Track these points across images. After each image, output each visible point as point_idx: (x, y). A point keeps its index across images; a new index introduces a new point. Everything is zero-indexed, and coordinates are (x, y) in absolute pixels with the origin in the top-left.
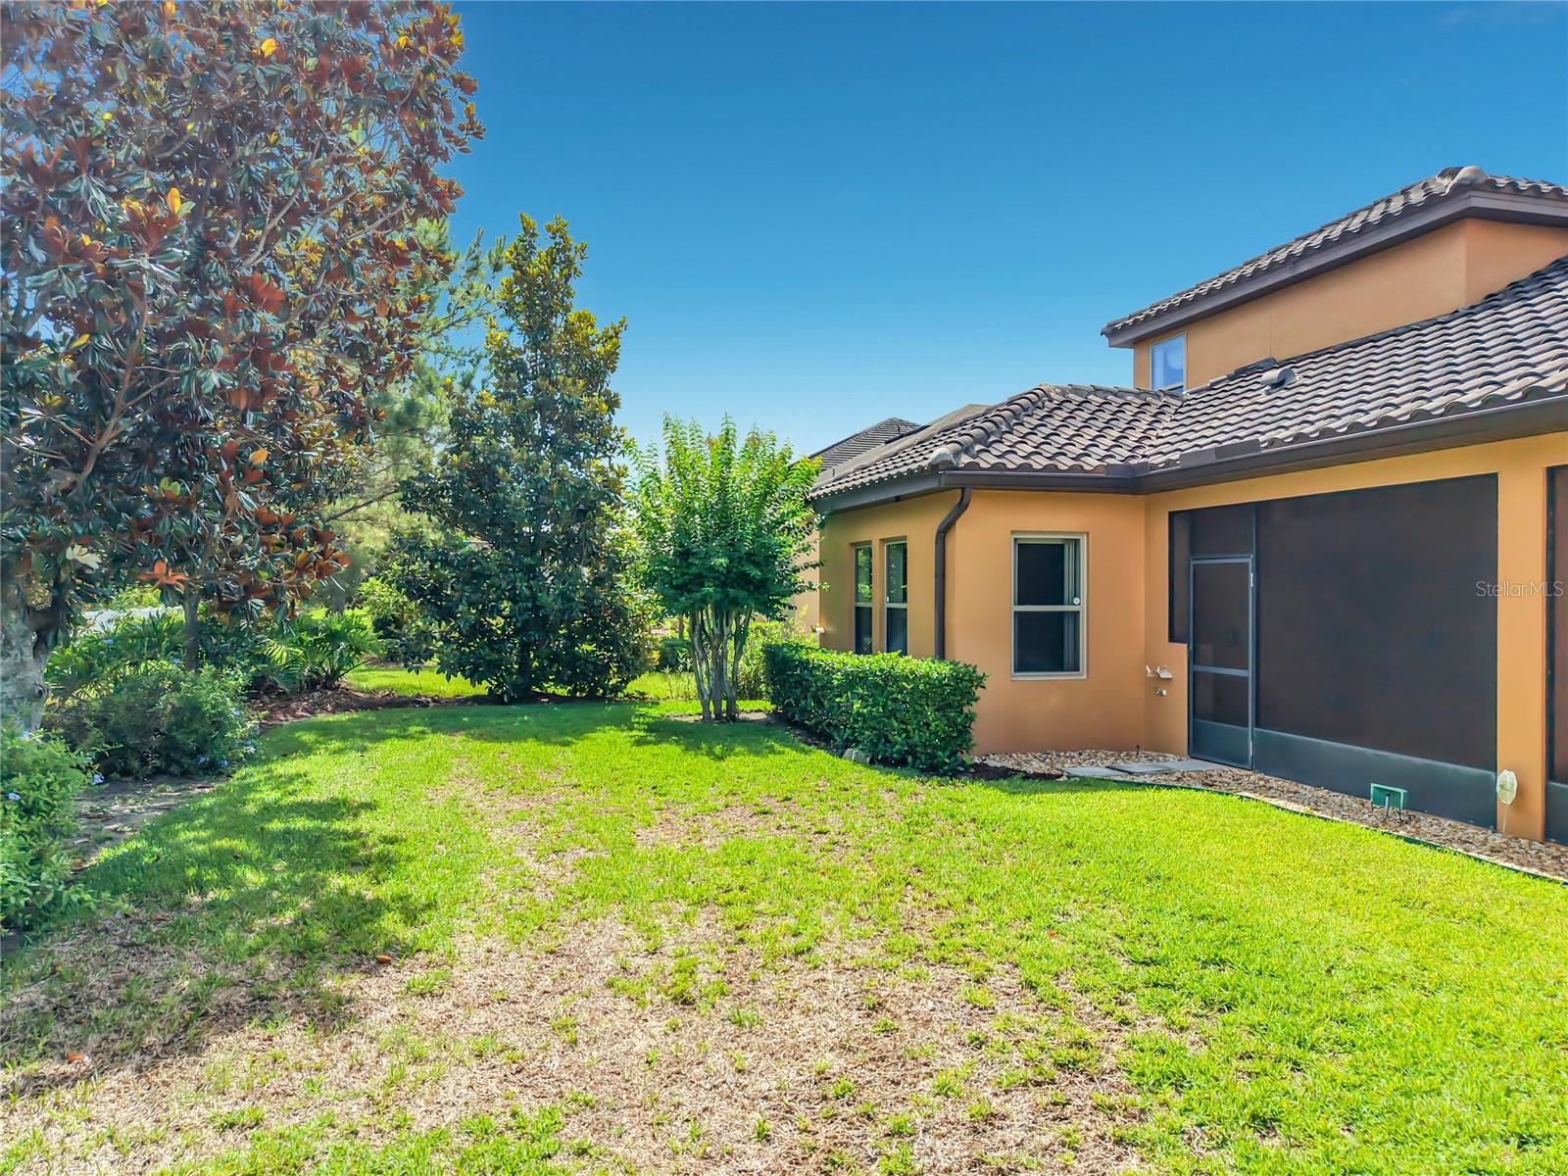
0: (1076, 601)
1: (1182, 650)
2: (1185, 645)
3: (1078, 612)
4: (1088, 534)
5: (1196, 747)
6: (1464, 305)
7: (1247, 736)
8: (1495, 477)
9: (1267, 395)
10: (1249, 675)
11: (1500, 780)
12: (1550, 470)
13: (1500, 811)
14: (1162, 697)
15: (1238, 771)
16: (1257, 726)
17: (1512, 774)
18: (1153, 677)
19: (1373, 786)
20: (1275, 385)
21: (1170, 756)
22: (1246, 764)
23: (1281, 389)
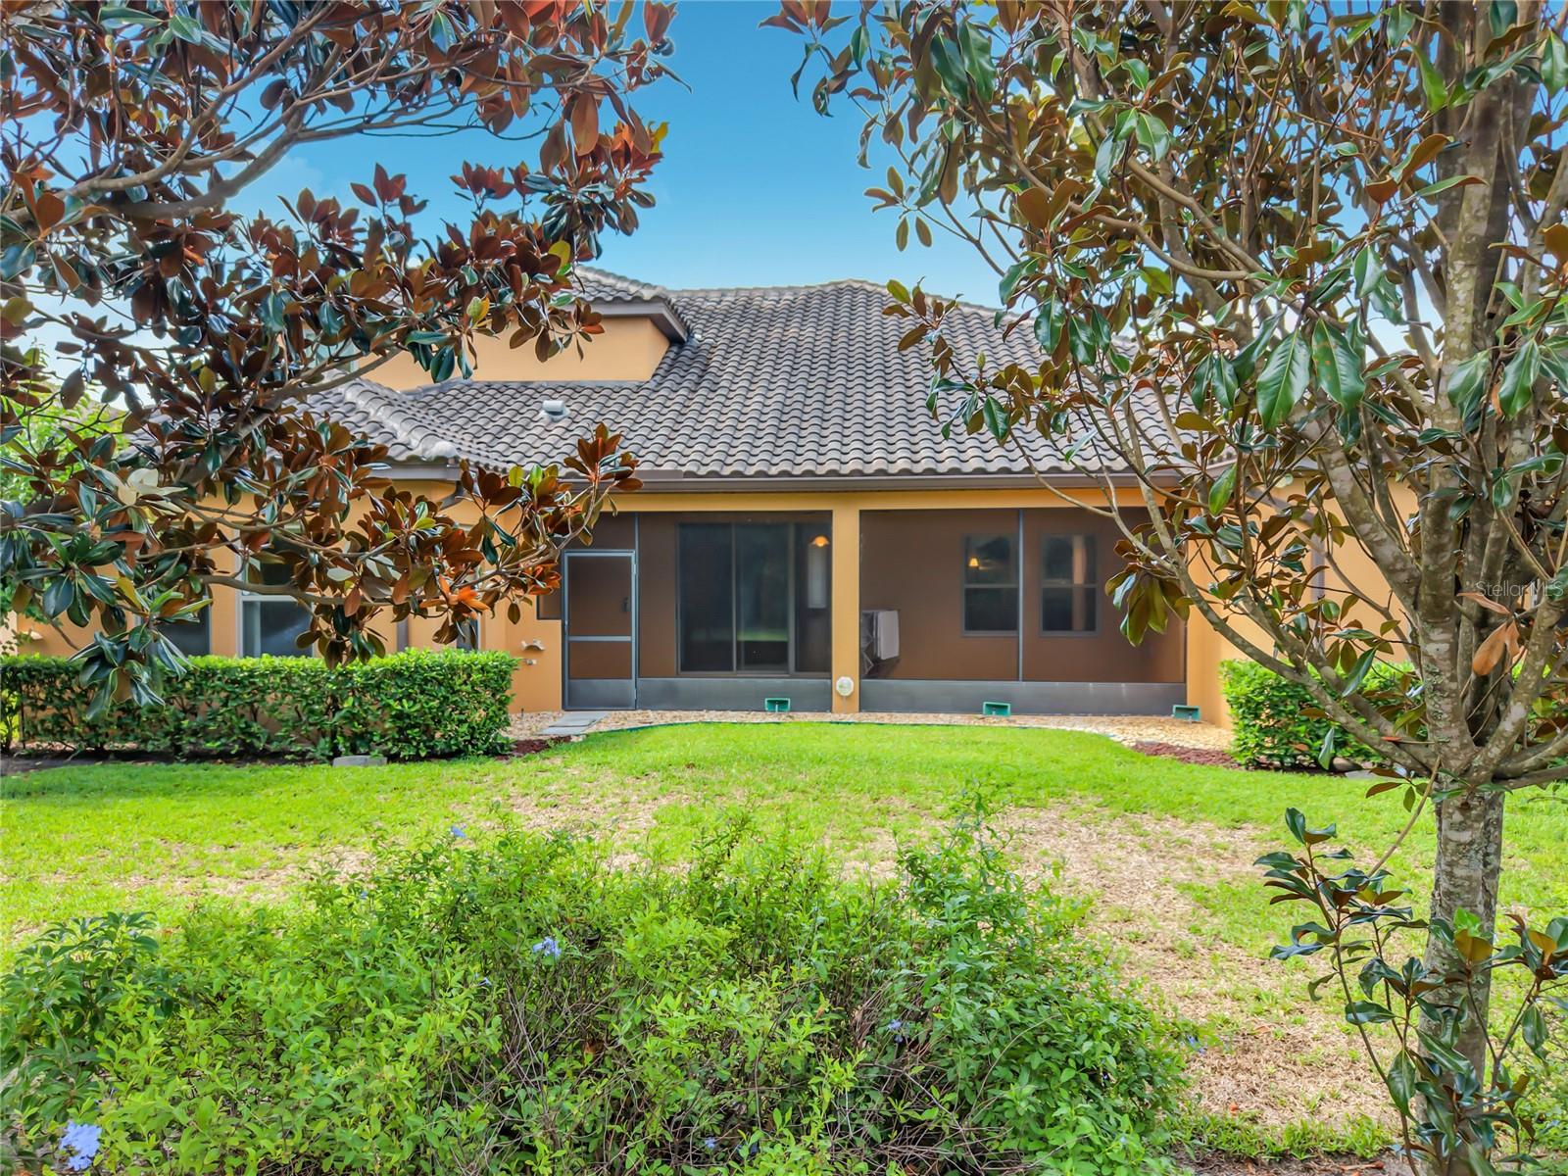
1: (556, 626)
2: (560, 621)
5: (572, 701)
6: (649, 378)
7: (630, 685)
8: (830, 513)
9: (553, 421)
10: (632, 638)
11: (838, 683)
12: (861, 512)
13: (835, 700)
14: (531, 666)
15: (630, 712)
16: (639, 677)
17: (848, 679)
18: (524, 651)
19: (766, 700)
20: (553, 413)
21: (549, 713)
22: (629, 706)
23: (563, 417)
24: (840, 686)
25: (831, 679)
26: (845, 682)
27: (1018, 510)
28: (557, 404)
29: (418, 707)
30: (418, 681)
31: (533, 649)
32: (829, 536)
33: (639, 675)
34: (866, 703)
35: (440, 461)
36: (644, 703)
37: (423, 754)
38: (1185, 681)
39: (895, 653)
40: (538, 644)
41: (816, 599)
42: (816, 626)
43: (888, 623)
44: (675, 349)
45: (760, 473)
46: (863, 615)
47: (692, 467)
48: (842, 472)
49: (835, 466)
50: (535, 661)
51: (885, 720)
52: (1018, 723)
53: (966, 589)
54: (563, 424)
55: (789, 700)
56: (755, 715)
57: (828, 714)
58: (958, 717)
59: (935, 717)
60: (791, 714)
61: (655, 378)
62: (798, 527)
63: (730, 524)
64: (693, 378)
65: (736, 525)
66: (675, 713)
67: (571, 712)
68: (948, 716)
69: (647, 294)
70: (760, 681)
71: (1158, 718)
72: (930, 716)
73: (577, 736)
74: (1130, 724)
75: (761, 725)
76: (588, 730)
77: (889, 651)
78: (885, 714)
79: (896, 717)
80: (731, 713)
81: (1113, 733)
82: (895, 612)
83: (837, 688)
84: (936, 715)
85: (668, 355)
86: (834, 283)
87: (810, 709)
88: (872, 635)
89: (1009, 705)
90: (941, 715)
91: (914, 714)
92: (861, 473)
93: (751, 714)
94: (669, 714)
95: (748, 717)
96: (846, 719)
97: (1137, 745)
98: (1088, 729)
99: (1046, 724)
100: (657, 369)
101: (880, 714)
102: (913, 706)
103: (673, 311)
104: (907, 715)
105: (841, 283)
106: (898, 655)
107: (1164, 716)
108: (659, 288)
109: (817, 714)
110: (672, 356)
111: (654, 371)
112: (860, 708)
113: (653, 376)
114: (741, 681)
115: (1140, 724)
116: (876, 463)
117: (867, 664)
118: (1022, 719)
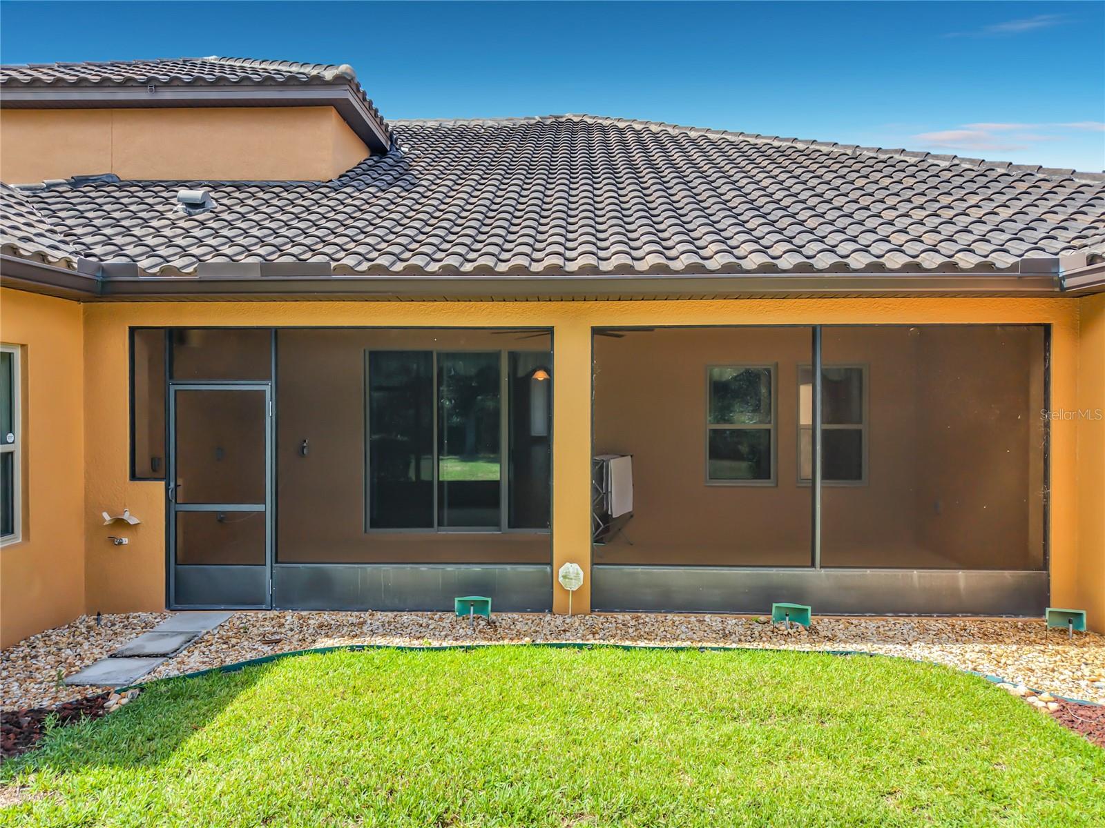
0: (10, 437)
1: (157, 489)
2: (163, 483)
3: (12, 453)
4: (23, 346)
5: (179, 597)
6: (334, 177)
7: (265, 575)
8: (550, 331)
9: (189, 214)
10: (267, 508)
11: (562, 571)
12: (597, 331)
13: (558, 597)
14: (121, 546)
15: (260, 615)
16: (277, 562)
17: (576, 566)
18: (106, 525)
19: (457, 599)
20: (193, 205)
21: (143, 615)
22: (262, 604)
23: (204, 211)
24: (565, 577)
25: (550, 563)
26: (572, 573)
27: (814, 327)
28: (197, 194)
31: (119, 523)
32: (549, 370)
33: (276, 559)
34: (602, 600)
36: (284, 599)
39: (629, 508)
40: (126, 516)
41: (538, 428)
42: (538, 452)
43: (620, 468)
44: (375, 158)
45: (448, 270)
46: (594, 463)
47: (350, 261)
48: (567, 269)
49: (558, 261)
50: (125, 541)
51: (631, 630)
52: (822, 634)
53: (710, 430)
54: (200, 217)
55: (489, 600)
56: (441, 619)
57: (548, 617)
58: (731, 621)
59: (699, 621)
60: (493, 616)
61: (342, 179)
62: (514, 357)
63: (431, 353)
64: (386, 179)
65: (439, 355)
66: (326, 617)
67: (178, 613)
68: (718, 618)
69: (329, 75)
70: (450, 568)
71: (1011, 620)
72: (693, 619)
73: (125, 690)
74: (985, 636)
75: (441, 654)
76: (161, 668)
77: (620, 504)
78: (628, 617)
79: (645, 623)
80: (406, 617)
81: (987, 668)
82: (627, 460)
83: (561, 579)
84: (700, 617)
85: (366, 162)
86: (555, 117)
87: (521, 609)
88: (602, 489)
89: (809, 608)
90: (707, 617)
91: (670, 616)
92: (595, 270)
93: (437, 617)
94: (315, 619)
95: (428, 625)
96: (572, 629)
97: (1063, 709)
98: (935, 653)
99: (863, 637)
100: (347, 172)
101: (620, 617)
102: (666, 603)
103: (378, 120)
104: (660, 617)
105: (562, 117)
106: (631, 510)
107: (1017, 615)
108: (343, 68)
109: (531, 616)
110: (370, 162)
111: (343, 172)
112: (592, 611)
113: (341, 176)
114: (423, 568)
115: (998, 638)
116: (616, 259)
117: (596, 526)
118: (825, 623)
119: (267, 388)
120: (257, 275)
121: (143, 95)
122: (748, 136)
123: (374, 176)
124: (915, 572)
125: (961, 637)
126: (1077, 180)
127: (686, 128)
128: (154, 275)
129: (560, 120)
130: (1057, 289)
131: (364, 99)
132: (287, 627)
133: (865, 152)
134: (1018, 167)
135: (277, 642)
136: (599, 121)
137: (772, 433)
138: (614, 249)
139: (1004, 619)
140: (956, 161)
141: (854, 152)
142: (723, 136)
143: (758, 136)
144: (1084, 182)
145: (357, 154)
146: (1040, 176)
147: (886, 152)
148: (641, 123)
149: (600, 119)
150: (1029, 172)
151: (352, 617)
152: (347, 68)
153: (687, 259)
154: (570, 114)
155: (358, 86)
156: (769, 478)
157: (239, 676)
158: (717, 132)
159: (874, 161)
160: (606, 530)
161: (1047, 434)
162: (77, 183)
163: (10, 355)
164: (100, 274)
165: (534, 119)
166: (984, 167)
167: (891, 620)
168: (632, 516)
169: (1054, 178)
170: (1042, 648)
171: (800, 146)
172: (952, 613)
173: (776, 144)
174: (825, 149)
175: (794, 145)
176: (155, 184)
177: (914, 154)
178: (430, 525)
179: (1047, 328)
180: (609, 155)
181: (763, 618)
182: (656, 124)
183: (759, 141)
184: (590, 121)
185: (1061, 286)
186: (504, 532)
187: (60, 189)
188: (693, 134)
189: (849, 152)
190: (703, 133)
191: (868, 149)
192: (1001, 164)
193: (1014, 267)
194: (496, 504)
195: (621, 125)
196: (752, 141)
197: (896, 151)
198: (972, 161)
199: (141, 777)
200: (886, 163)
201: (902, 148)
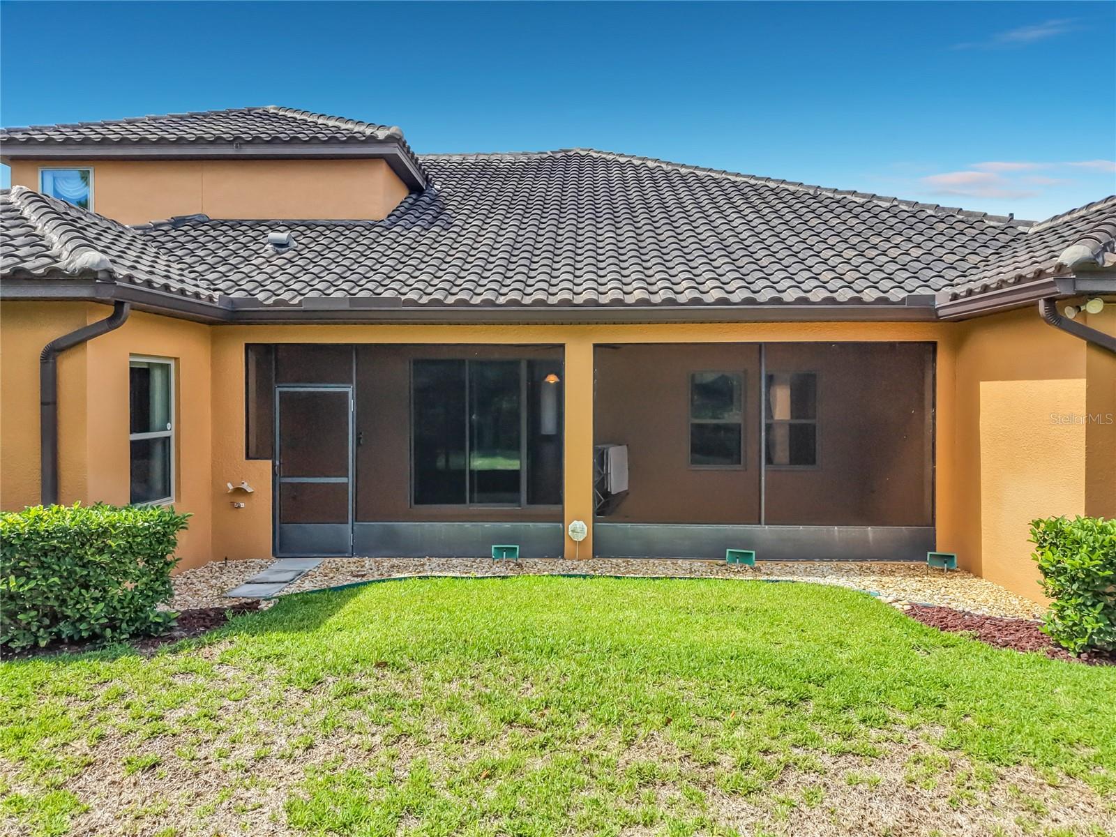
0: (168, 426)
1: (266, 466)
2: (271, 461)
3: (169, 438)
4: (177, 359)
5: (283, 548)
6: (384, 217)
7: (347, 531)
8: (562, 346)
9: (278, 253)
10: (349, 480)
11: (571, 527)
12: (596, 346)
13: (568, 546)
14: (240, 510)
15: (345, 560)
16: (356, 521)
17: (581, 523)
18: (231, 493)
19: (493, 547)
20: (279, 245)
21: (256, 560)
22: (346, 552)
23: (289, 250)
24: (573, 531)
25: (562, 521)
26: (579, 528)
27: (760, 344)
28: (282, 236)
29: (32, 584)
30: (33, 552)
31: (239, 491)
32: (560, 374)
33: (356, 519)
34: (601, 548)
35: (87, 275)
36: (361, 550)
37: (43, 644)
38: (933, 524)
39: (625, 488)
40: (245, 486)
41: (548, 426)
42: (548, 450)
43: (617, 456)
44: (414, 196)
45: (487, 302)
46: (595, 451)
47: (413, 296)
48: (575, 302)
49: (568, 295)
50: (242, 505)
51: (622, 569)
52: (764, 571)
53: (692, 425)
54: (287, 255)
55: (518, 547)
56: (481, 562)
57: (561, 561)
58: (697, 564)
59: (673, 563)
60: (520, 561)
61: (390, 218)
62: (531, 364)
63: (464, 361)
64: (427, 218)
65: (470, 362)
66: (395, 561)
67: (282, 560)
68: (687, 562)
69: (381, 135)
70: (487, 525)
71: (906, 564)
72: (669, 562)
73: (269, 599)
74: (882, 572)
75: (485, 581)
76: (286, 589)
77: (618, 483)
78: (620, 561)
79: (632, 565)
80: (455, 561)
81: (874, 588)
82: (625, 448)
83: (570, 533)
84: (674, 561)
85: (407, 200)
86: (564, 151)
87: (541, 556)
88: (603, 470)
89: (754, 552)
90: (680, 562)
91: (651, 561)
92: (596, 303)
93: (478, 560)
94: (387, 563)
95: (472, 566)
96: (579, 568)
97: (913, 609)
98: (842, 582)
99: (793, 573)
100: (394, 211)
101: (614, 561)
102: (650, 551)
103: (410, 155)
104: (644, 561)
105: (570, 151)
106: (626, 488)
107: (912, 560)
108: (393, 130)
109: (549, 560)
110: (411, 201)
111: (390, 212)
112: (594, 557)
113: (389, 216)
114: (467, 525)
115: (892, 573)
116: (611, 294)
117: (596, 499)
118: (766, 566)
119: (350, 390)
120: (346, 306)
121: (230, 151)
122: (730, 174)
123: (416, 215)
124: (836, 528)
125: (863, 572)
126: (987, 222)
127: (678, 165)
128: (268, 306)
129: (569, 154)
130: (934, 317)
131: (408, 152)
132: (368, 567)
133: (824, 193)
134: (943, 209)
135: (363, 576)
136: (603, 156)
137: (742, 426)
138: (610, 285)
139: (902, 562)
140: (895, 203)
141: (815, 192)
142: (709, 173)
143: (738, 175)
144: (992, 224)
145: (399, 194)
146: (960, 217)
147: (841, 193)
148: (640, 159)
149: (603, 153)
150: (951, 213)
151: (416, 561)
152: (397, 130)
153: (663, 294)
154: (577, 147)
155: (404, 143)
156: (740, 463)
157: (345, 592)
158: (704, 170)
159: (829, 201)
160: (606, 505)
161: (934, 424)
162: (177, 223)
163: (168, 366)
164: (230, 306)
165: (546, 153)
166: (917, 208)
167: (817, 564)
168: (628, 494)
169: (970, 219)
170: (920, 579)
171: (772, 185)
172: (863, 559)
173: (753, 182)
174: (792, 188)
175: (768, 184)
176: (241, 223)
177: (863, 196)
178: (464, 502)
179: (934, 344)
180: (610, 193)
181: (721, 562)
182: (652, 160)
183: (738, 179)
184: (595, 155)
185: (937, 314)
186: (524, 507)
187: (165, 228)
188: (683, 171)
189: (811, 192)
190: (691, 170)
191: (826, 190)
192: (930, 207)
193: (903, 301)
194: (516, 489)
195: (622, 160)
196: (733, 178)
197: (849, 193)
198: (908, 203)
199: (305, 637)
200: (841, 202)
201: (854, 189)
